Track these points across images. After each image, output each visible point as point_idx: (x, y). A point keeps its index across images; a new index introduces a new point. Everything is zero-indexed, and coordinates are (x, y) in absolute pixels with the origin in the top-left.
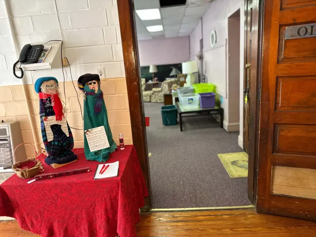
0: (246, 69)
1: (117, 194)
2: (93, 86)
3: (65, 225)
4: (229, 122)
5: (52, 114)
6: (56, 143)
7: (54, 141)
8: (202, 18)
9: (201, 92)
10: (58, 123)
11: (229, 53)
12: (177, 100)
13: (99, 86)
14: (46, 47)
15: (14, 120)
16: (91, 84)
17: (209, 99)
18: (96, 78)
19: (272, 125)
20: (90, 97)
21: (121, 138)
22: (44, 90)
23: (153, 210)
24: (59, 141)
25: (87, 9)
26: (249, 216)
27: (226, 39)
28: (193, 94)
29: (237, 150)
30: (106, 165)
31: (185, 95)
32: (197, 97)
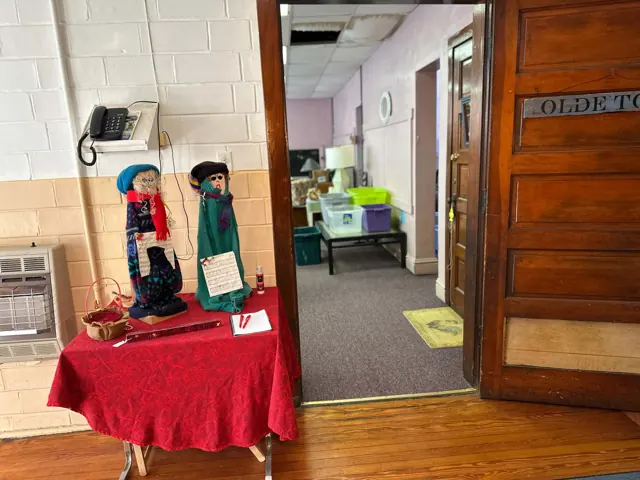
0: (450, 163)
1: (272, 360)
2: (218, 183)
3: (178, 419)
4: (417, 257)
5: (150, 228)
6: (156, 280)
7: (151, 276)
8: (361, 67)
9: (364, 204)
10: (160, 244)
11: (417, 135)
12: (318, 217)
13: (227, 183)
14: (132, 112)
15: (55, 242)
16: (214, 179)
17: (380, 215)
18: (222, 169)
19: (505, 252)
20: (212, 201)
21: (260, 273)
22: (138, 187)
23: (306, 404)
24: (161, 276)
25: (208, 52)
26: (469, 404)
27: (413, 110)
28: (350, 206)
29: (435, 304)
30: (246, 316)
31: (336, 207)
32: (358, 212)
